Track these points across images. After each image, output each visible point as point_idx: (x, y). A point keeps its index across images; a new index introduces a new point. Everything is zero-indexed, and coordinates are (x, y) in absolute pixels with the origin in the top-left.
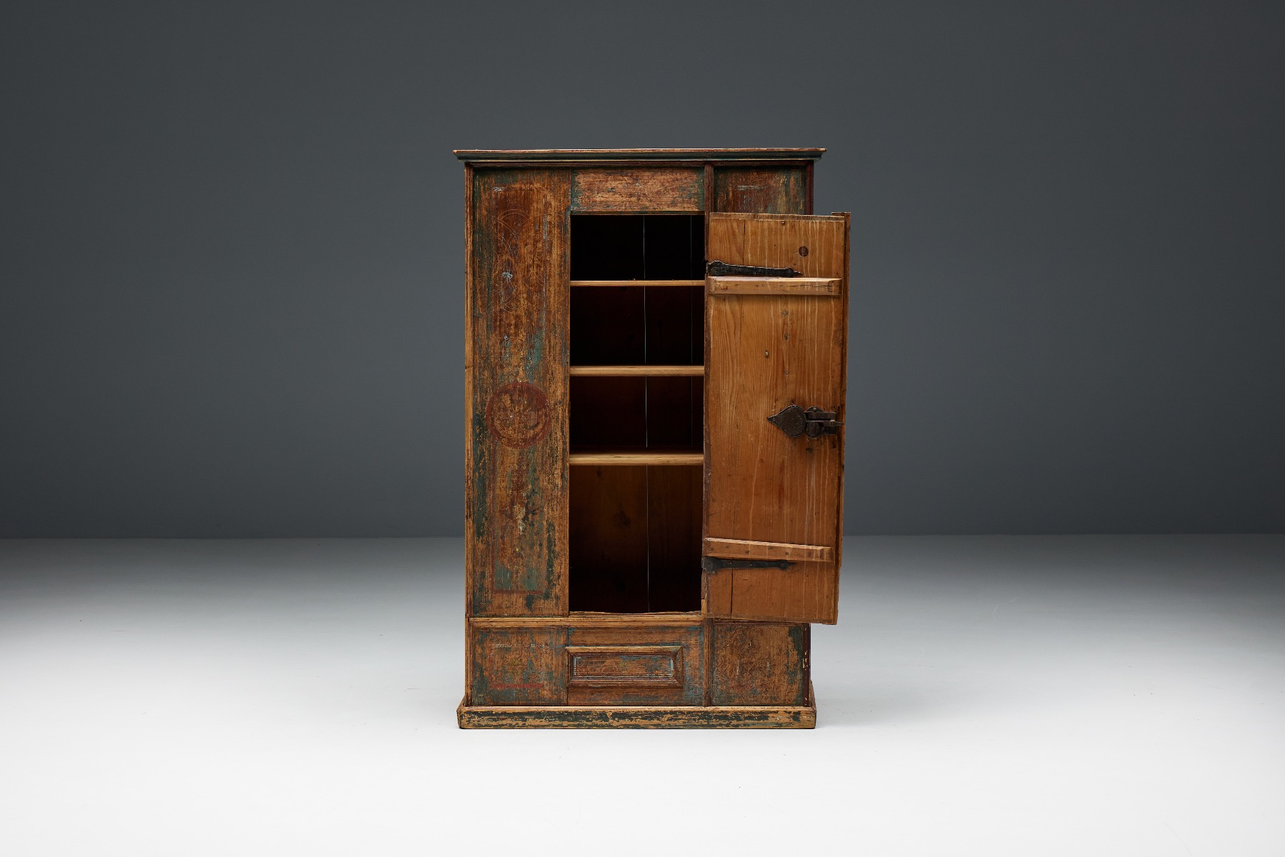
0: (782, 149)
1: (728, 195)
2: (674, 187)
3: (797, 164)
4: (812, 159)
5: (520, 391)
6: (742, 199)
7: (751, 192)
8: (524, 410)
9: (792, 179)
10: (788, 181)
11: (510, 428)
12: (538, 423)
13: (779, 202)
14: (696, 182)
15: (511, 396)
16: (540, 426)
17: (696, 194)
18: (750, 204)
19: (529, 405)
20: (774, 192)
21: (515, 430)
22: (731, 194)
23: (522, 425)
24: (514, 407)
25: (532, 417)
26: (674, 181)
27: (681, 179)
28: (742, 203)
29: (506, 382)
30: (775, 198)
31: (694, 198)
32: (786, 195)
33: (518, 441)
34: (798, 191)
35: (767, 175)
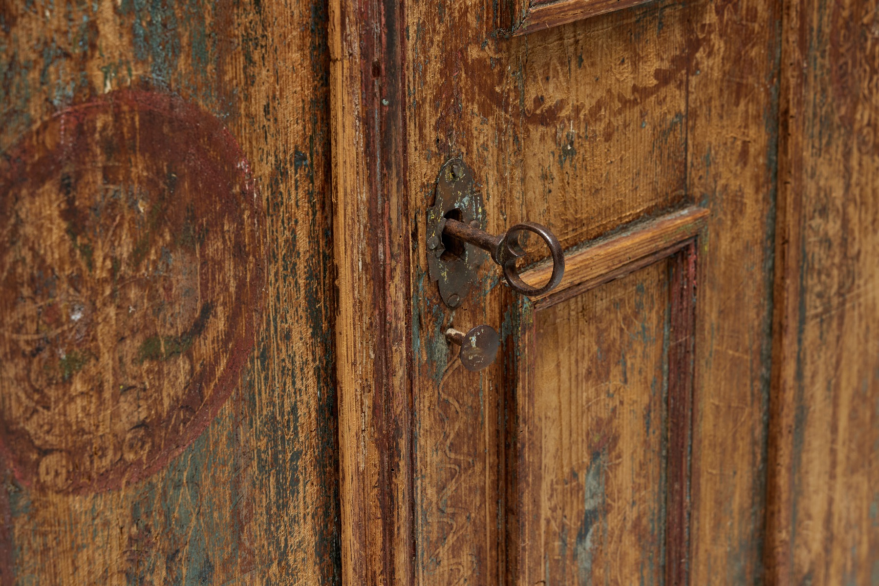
5: (109, 148)
8: (138, 255)
11: (78, 386)
12: (208, 310)
15: (67, 187)
16: (219, 324)
19: (158, 219)
21: (100, 389)
23: (133, 346)
24: (88, 252)
25: (180, 282)
29: (35, 109)
33: (118, 448)
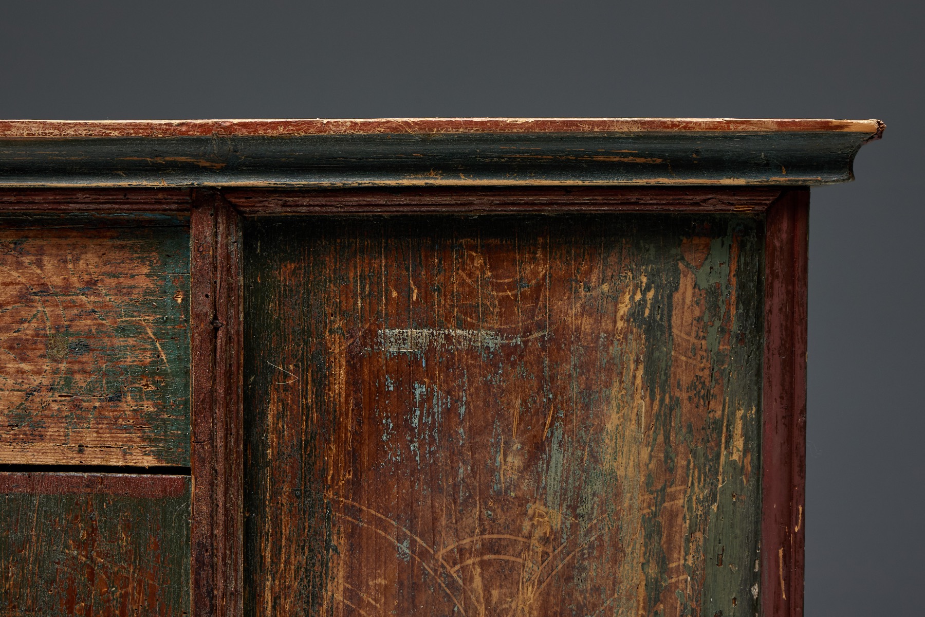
0: (623, 123)
1: (322, 382)
2: (28, 330)
3: (713, 206)
4: (800, 179)
6: (405, 403)
7: (450, 364)
9: (686, 292)
10: (665, 305)
13: (612, 421)
14: (149, 304)
17: (153, 372)
18: (447, 433)
20: (585, 367)
22: (341, 373)
26: (25, 298)
27: (66, 289)
28: (404, 426)
30: (588, 399)
31: (139, 395)
32: (650, 383)
34: (720, 359)
35: (542, 270)
